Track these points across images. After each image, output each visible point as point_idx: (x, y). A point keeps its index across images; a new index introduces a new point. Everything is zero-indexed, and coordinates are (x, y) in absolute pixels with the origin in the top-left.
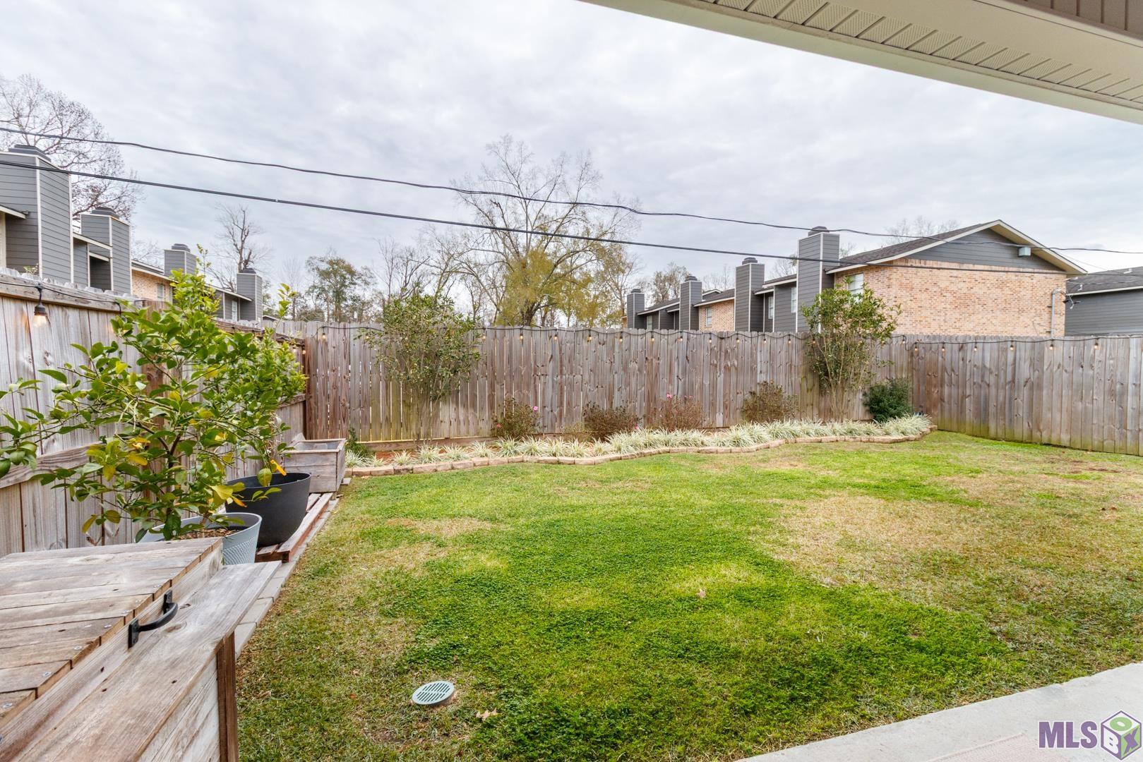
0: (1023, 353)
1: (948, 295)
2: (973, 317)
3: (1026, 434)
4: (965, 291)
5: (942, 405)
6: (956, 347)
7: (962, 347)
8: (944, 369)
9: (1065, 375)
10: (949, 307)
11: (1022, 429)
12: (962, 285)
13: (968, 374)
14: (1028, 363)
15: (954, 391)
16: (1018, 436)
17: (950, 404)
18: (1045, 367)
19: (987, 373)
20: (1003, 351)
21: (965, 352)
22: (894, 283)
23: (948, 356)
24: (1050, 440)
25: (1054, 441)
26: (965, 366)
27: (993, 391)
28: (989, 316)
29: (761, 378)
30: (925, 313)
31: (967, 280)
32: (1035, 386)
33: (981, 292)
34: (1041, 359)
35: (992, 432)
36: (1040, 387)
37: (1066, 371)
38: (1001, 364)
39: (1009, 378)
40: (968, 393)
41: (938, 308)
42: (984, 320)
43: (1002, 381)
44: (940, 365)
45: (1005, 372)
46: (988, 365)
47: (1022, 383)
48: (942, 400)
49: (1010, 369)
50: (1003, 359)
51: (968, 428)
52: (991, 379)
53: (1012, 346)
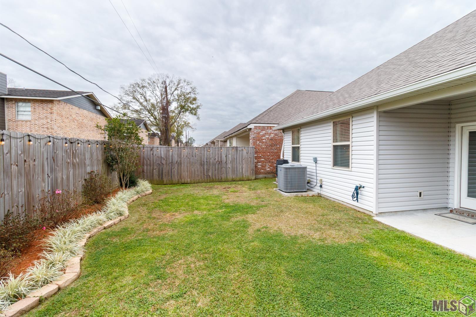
0: (175, 152)
1: (75, 121)
2: (84, 133)
3: (177, 181)
4: (81, 120)
5: (143, 174)
6: (149, 149)
7: (152, 149)
8: (143, 158)
9: (188, 159)
10: (76, 127)
11: (175, 179)
12: (80, 118)
13: (155, 160)
14: (177, 156)
15: (149, 167)
16: (174, 182)
17: (147, 173)
18: (182, 157)
19: (163, 160)
20: (168, 151)
21: (153, 151)
22: (55, 112)
23: (146, 153)
24: (184, 182)
25: (186, 182)
26: (153, 157)
27: (165, 166)
28: (89, 133)
29: (89, 169)
30: (68, 129)
31: (82, 116)
32: (179, 164)
33: (86, 122)
34: (181, 154)
35: (165, 182)
36: (181, 164)
37: (188, 158)
38: (167, 156)
39: (171, 161)
40: (155, 168)
41: (73, 127)
42: (87, 135)
43: (168, 162)
44: (142, 156)
45: (169, 159)
46: (163, 156)
47: (175, 163)
48: (143, 171)
49: (171, 158)
50: (168, 154)
51: (155, 182)
52: (164, 162)
53: (171, 149)
